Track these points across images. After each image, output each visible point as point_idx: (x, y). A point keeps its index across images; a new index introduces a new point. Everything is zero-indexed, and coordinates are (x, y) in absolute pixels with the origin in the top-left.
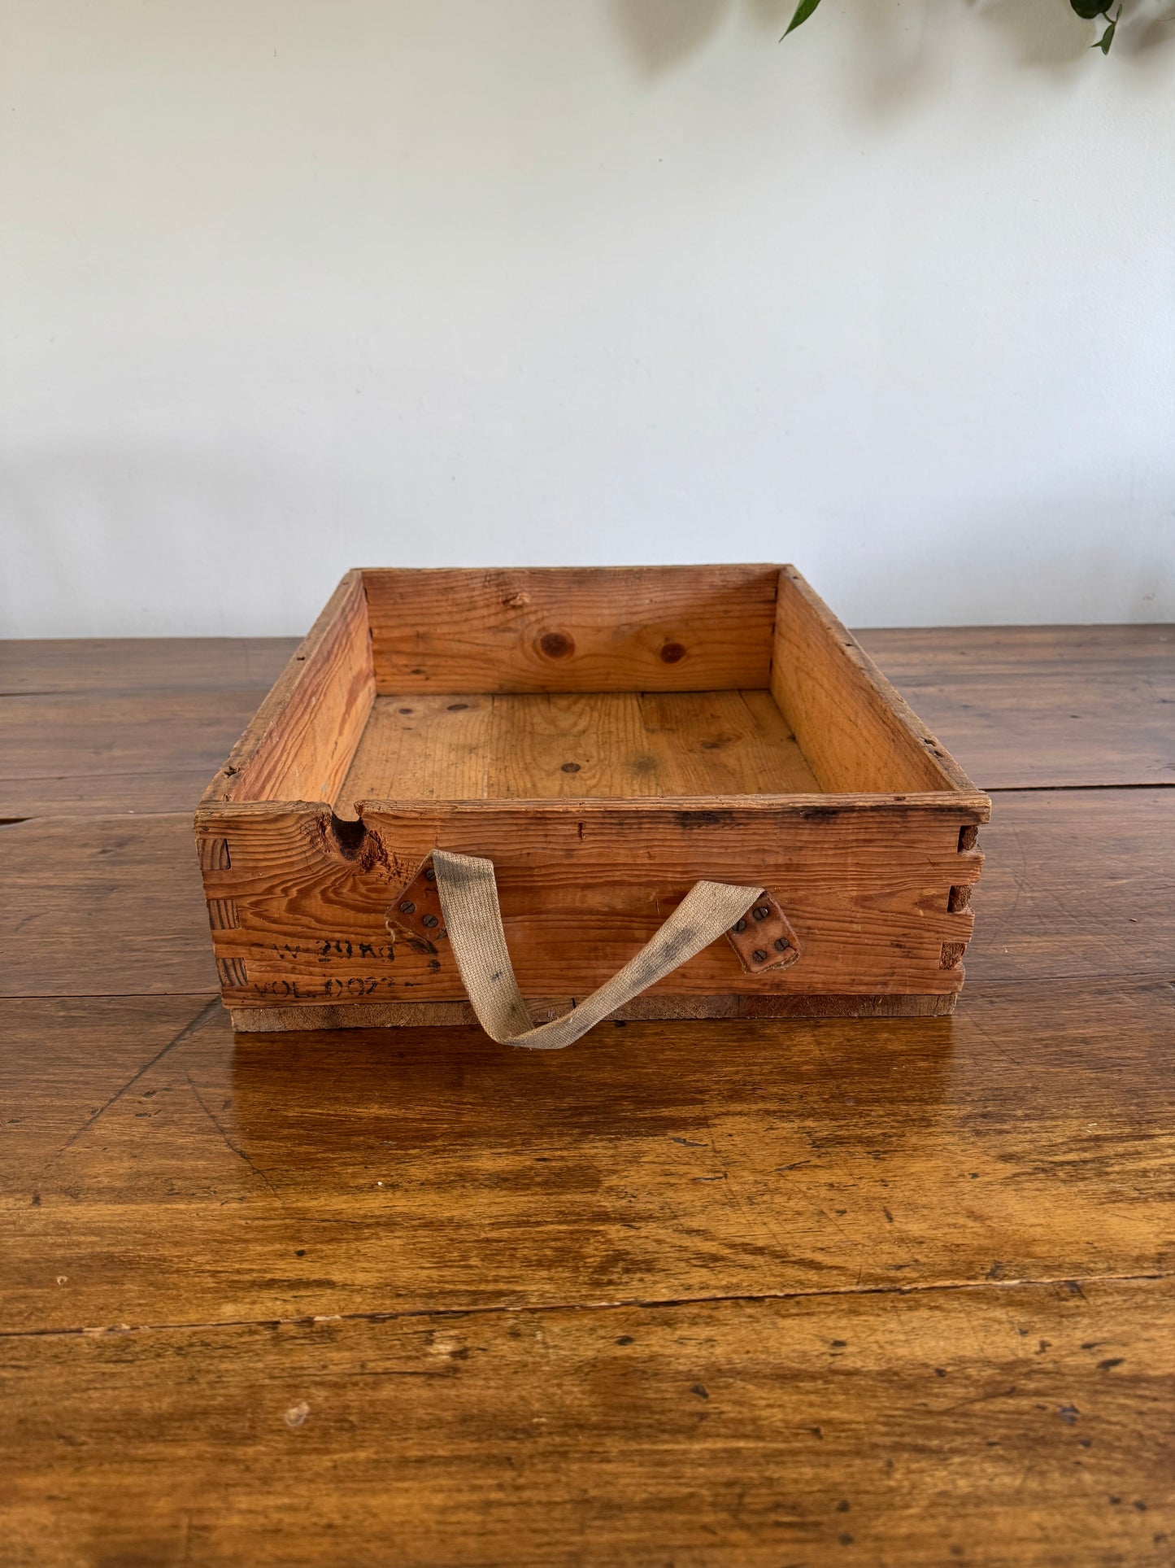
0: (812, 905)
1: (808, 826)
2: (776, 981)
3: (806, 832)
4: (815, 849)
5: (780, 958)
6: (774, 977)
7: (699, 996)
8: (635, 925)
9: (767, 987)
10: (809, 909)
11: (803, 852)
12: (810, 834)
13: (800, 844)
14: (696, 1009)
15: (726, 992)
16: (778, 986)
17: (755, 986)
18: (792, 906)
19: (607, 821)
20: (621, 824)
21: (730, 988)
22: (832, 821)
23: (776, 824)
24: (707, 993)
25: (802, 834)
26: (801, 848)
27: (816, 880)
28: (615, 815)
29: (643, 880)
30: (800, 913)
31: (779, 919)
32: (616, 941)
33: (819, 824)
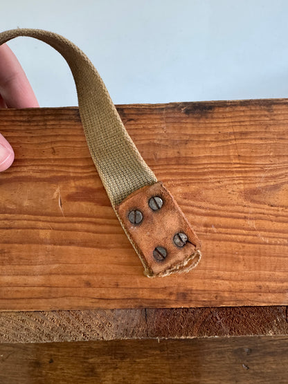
0: (203, 200)
1: (188, 121)
2: (182, 289)
3: (188, 126)
4: (199, 142)
5: (180, 255)
6: (179, 285)
7: (104, 309)
8: (40, 224)
9: (173, 298)
10: (203, 204)
11: (189, 145)
12: (193, 128)
13: (185, 138)
14: (102, 328)
15: (131, 304)
16: (184, 296)
17: (160, 296)
18: (186, 201)
19: (18, 119)
20: (29, 121)
21: (135, 299)
22: (210, 115)
23: (162, 119)
24: (112, 306)
25: (186, 128)
26: (186, 142)
27: (204, 174)
28: (25, 113)
29: (47, 175)
30: (196, 209)
31: (173, 208)
32: (21, 243)
33: (198, 118)
